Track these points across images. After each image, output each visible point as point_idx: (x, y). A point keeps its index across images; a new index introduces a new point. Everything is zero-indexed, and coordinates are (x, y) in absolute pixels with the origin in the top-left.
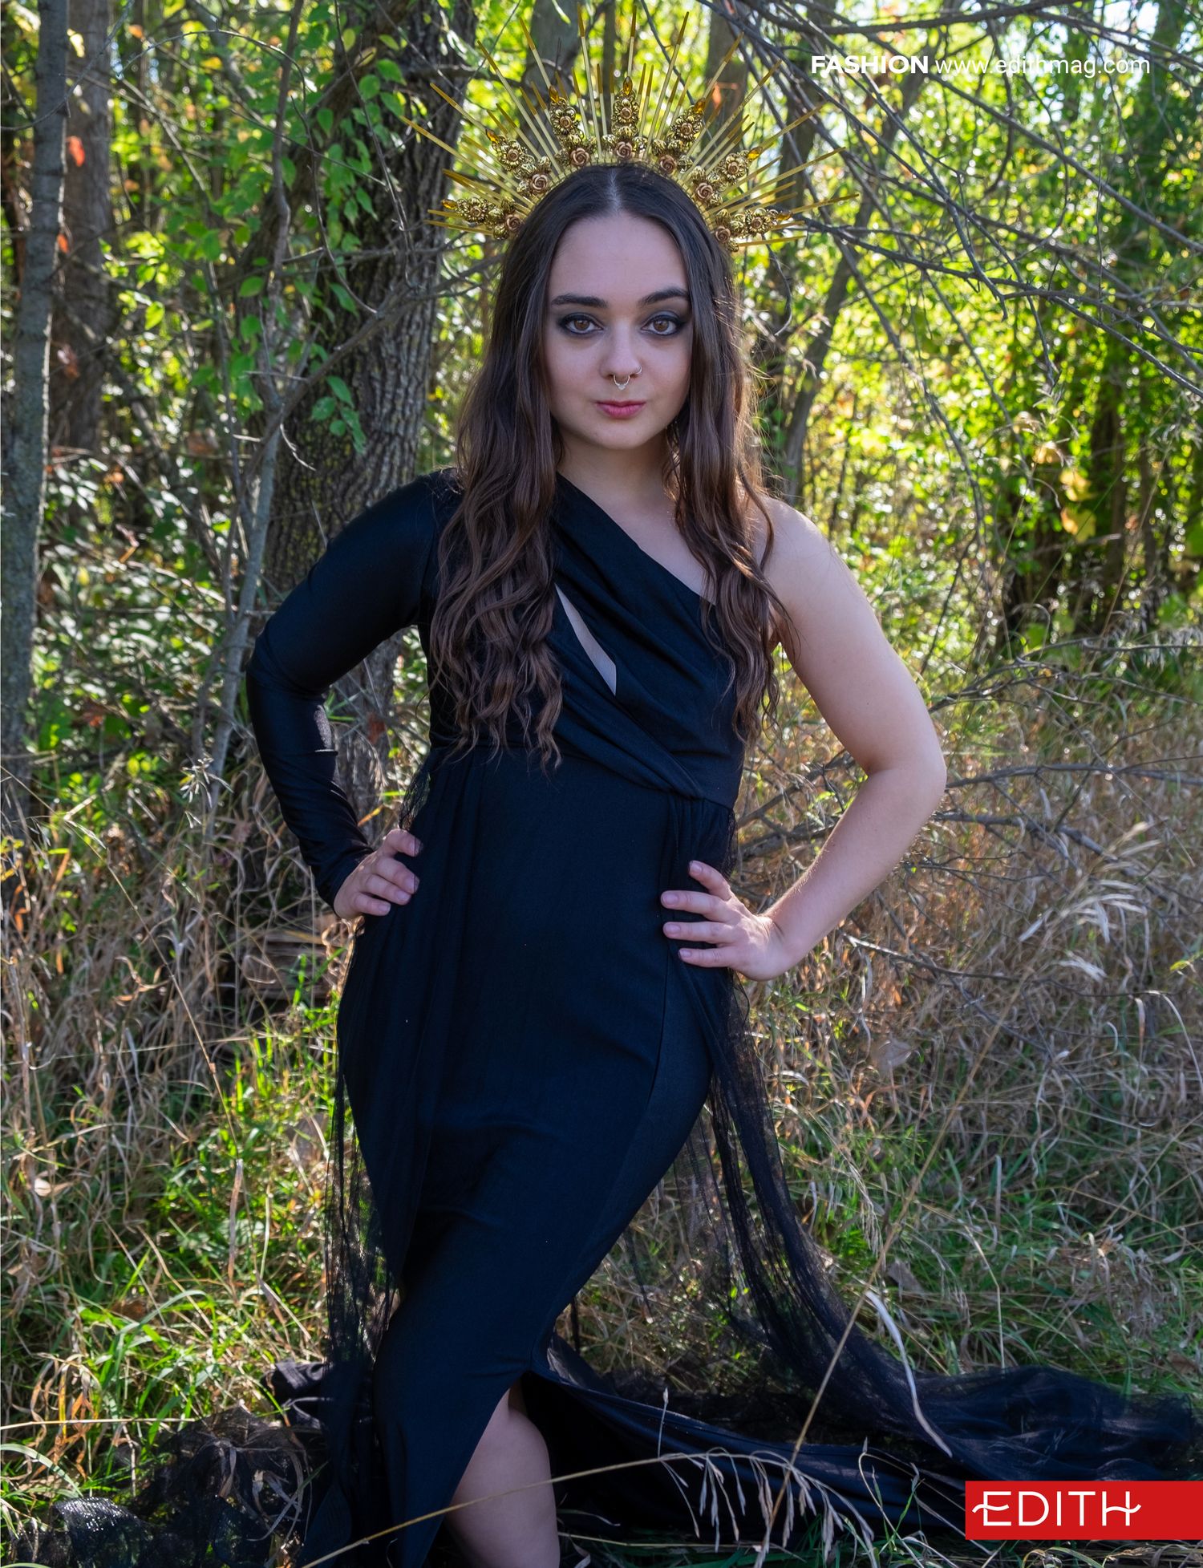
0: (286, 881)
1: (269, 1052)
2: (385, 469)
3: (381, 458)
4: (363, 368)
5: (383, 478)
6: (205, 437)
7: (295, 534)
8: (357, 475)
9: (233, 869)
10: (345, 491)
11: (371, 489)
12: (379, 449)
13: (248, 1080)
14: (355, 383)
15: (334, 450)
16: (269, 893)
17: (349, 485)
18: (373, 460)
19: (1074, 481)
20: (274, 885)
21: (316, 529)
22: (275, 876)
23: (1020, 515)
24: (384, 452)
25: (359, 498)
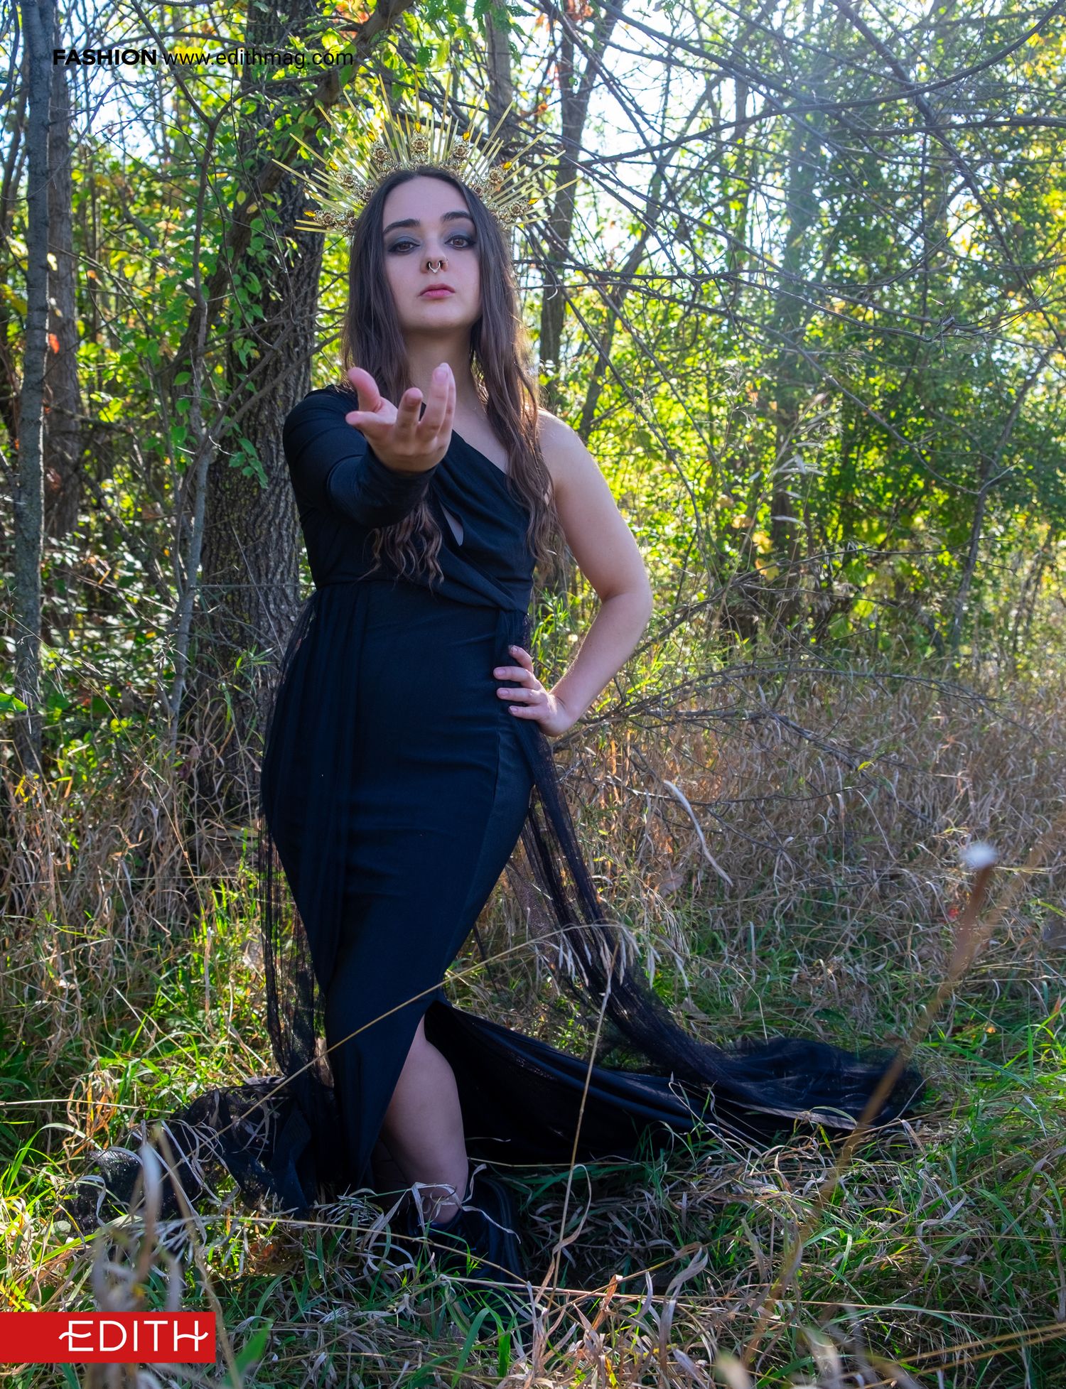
0: (230, 792)
1: (225, 904)
2: (282, 504)
3: (279, 497)
4: (263, 435)
5: (282, 511)
6: (154, 508)
7: (221, 554)
8: (263, 510)
9: (191, 781)
10: (255, 521)
11: (273, 519)
12: (277, 491)
13: (210, 922)
14: (258, 445)
15: (246, 492)
16: (218, 801)
17: (257, 516)
18: (274, 498)
19: (761, 539)
20: (220, 795)
21: (237, 548)
22: (221, 787)
23: (727, 565)
24: (281, 492)
25: (265, 525)
